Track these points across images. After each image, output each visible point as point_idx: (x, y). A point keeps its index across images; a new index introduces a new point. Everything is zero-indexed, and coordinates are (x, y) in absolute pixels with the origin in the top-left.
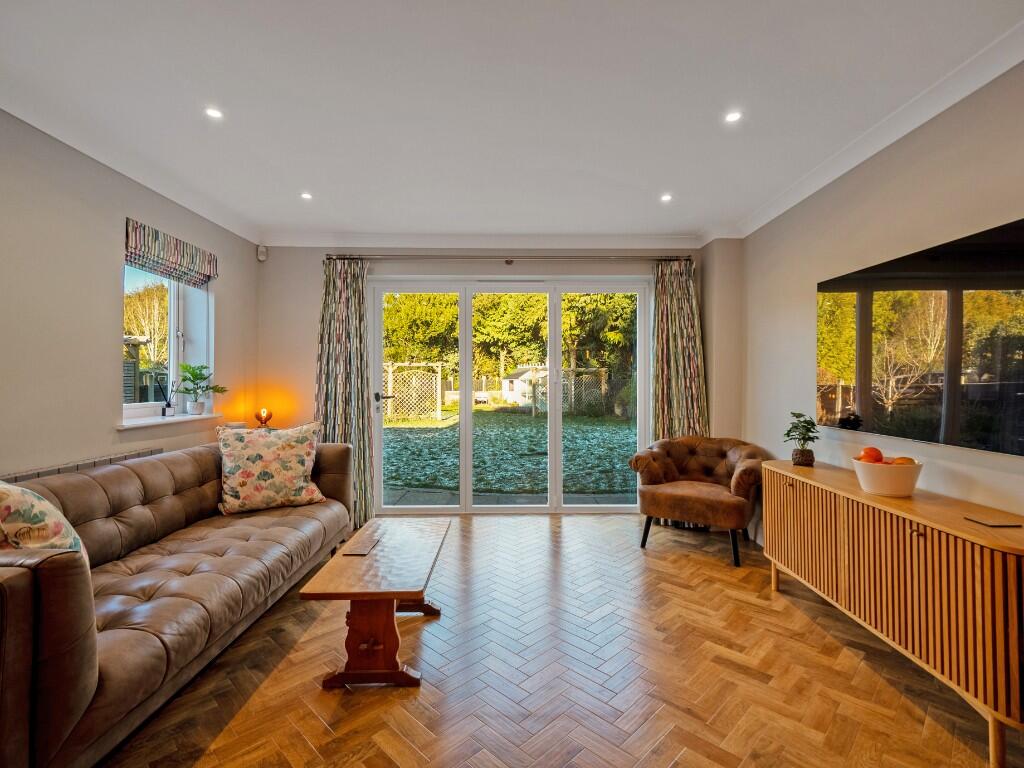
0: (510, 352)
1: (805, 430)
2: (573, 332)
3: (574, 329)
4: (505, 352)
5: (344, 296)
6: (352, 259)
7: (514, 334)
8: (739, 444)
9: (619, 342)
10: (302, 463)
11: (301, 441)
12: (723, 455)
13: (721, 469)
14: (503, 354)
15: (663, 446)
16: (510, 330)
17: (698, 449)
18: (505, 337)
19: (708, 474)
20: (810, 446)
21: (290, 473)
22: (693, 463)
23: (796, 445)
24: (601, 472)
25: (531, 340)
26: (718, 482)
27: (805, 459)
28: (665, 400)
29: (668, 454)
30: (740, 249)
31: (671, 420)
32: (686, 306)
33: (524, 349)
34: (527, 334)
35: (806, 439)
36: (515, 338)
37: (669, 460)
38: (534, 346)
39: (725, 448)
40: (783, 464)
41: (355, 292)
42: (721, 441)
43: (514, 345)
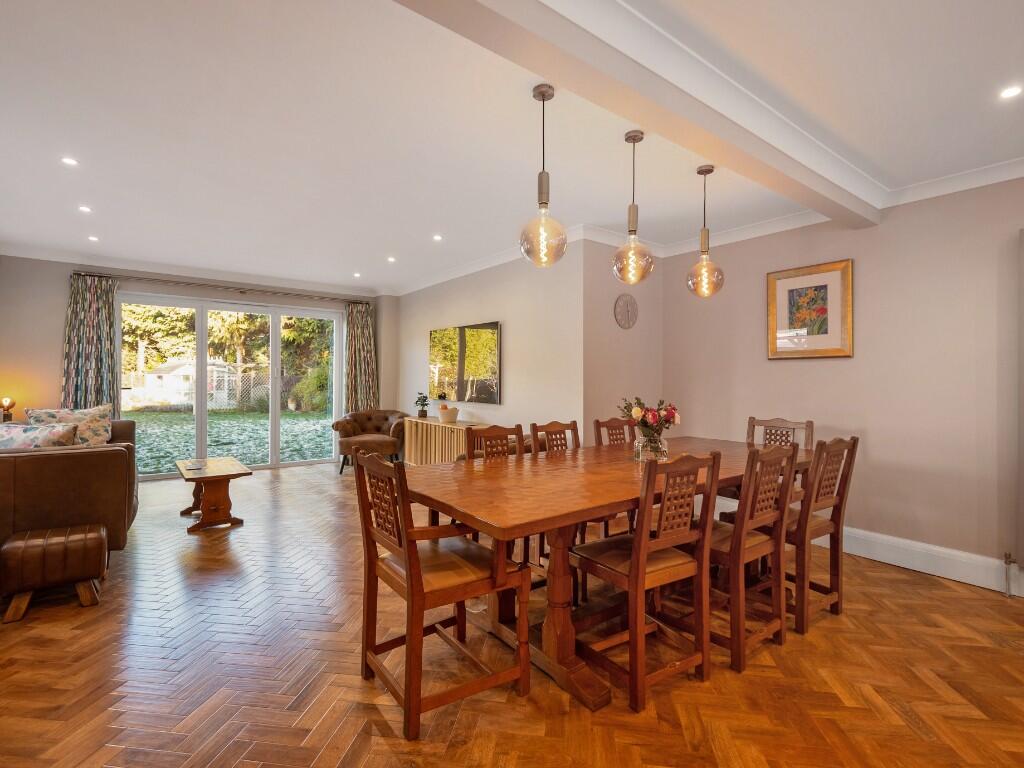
0: (152, 342)
1: (423, 401)
2: (241, 326)
3: (243, 323)
4: (146, 342)
5: (94, 306)
6: (108, 278)
7: (162, 323)
8: (394, 412)
9: (294, 340)
10: (107, 431)
11: (103, 416)
12: (387, 419)
13: (385, 427)
14: (142, 344)
15: (351, 416)
16: (156, 317)
17: (373, 417)
18: (150, 325)
19: (378, 430)
20: (426, 408)
21: (100, 438)
22: (369, 425)
23: (420, 408)
24: (292, 451)
25: (185, 331)
26: (384, 434)
27: (423, 414)
28: (353, 389)
29: (355, 421)
30: (397, 302)
31: (357, 401)
32: (366, 332)
33: (174, 340)
34: (179, 324)
35: (423, 405)
36: (163, 327)
37: (355, 424)
38: (189, 337)
39: (387, 415)
40: (414, 418)
41: (104, 302)
42: (385, 412)
43: (160, 334)
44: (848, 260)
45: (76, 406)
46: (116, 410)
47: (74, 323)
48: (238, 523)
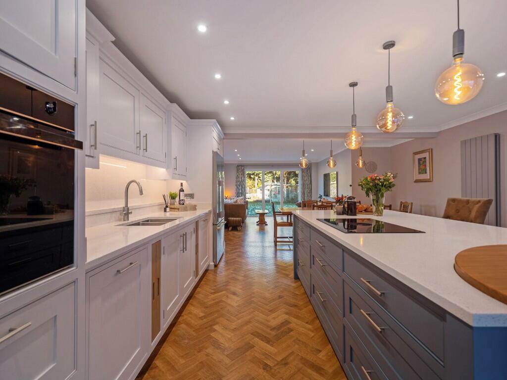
6: (243, 166)
30: (316, 164)
32: (307, 175)
44: (429, 149)
45: (238, 197)
46: (245, 198)
47: (237, 177)
48: (267, 225)
